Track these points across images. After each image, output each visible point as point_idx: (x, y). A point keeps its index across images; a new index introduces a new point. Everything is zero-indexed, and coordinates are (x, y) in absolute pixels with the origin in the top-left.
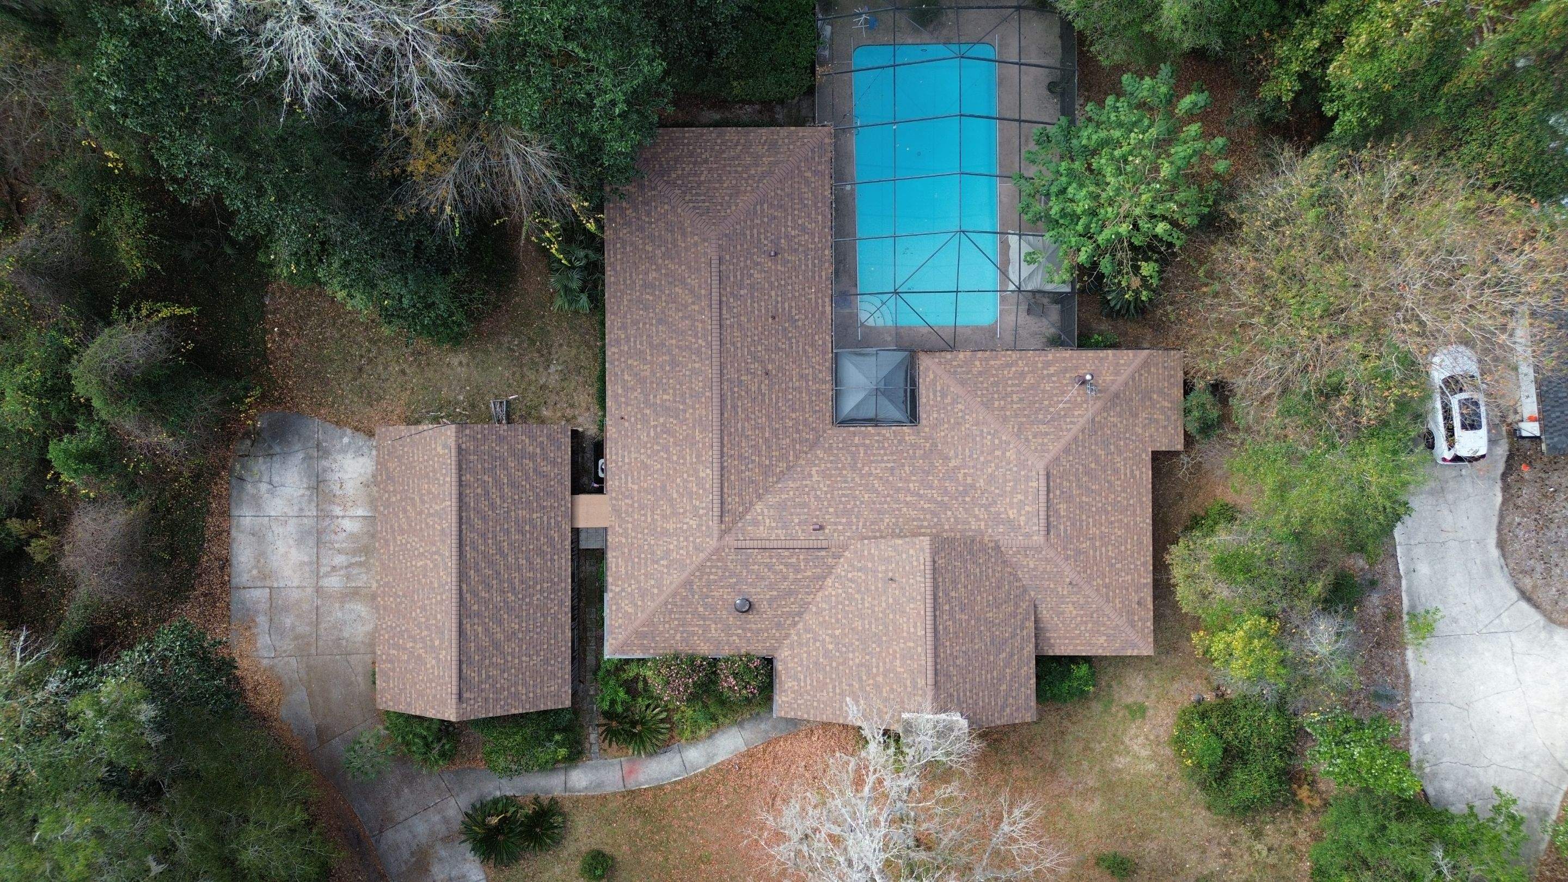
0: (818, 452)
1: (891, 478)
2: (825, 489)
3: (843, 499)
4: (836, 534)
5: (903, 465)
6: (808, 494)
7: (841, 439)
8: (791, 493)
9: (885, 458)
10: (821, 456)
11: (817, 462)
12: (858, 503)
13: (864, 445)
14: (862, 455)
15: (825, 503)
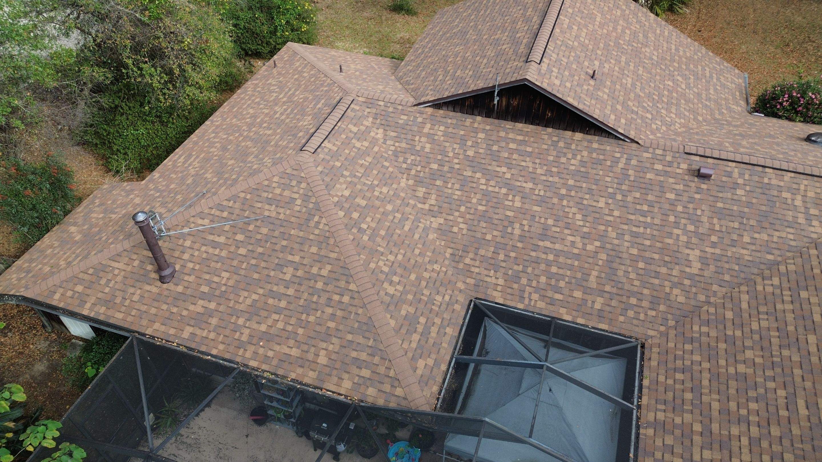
0: (681, 299)
1: (550, 222)
2: (676, 231)
3: (645, 208)
4: (669, 158)
5: (522, 238)
6: (712, 230)
7: (631, 313)
8: (746, 239)
9: (551, 257)
10: (676, 291)
11: (687, 282)
12: (619, 197)
13: (587, 290)
14: (594, 273)
15: (680, 208)
